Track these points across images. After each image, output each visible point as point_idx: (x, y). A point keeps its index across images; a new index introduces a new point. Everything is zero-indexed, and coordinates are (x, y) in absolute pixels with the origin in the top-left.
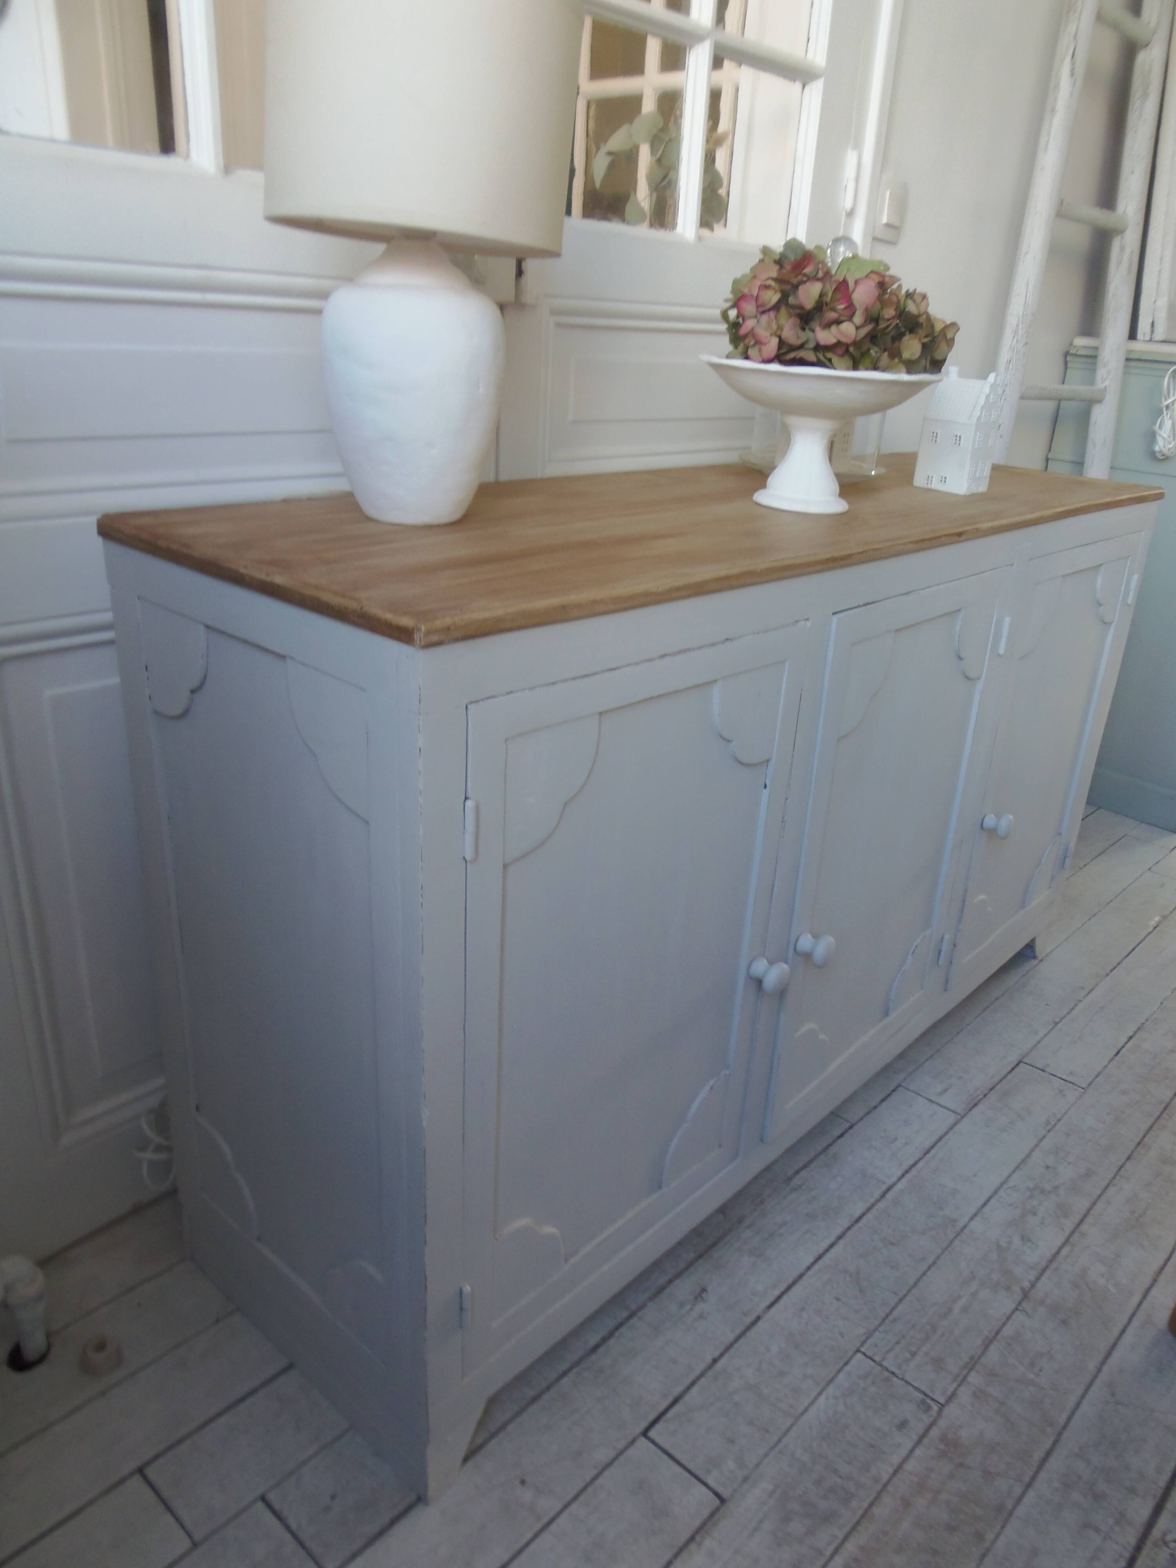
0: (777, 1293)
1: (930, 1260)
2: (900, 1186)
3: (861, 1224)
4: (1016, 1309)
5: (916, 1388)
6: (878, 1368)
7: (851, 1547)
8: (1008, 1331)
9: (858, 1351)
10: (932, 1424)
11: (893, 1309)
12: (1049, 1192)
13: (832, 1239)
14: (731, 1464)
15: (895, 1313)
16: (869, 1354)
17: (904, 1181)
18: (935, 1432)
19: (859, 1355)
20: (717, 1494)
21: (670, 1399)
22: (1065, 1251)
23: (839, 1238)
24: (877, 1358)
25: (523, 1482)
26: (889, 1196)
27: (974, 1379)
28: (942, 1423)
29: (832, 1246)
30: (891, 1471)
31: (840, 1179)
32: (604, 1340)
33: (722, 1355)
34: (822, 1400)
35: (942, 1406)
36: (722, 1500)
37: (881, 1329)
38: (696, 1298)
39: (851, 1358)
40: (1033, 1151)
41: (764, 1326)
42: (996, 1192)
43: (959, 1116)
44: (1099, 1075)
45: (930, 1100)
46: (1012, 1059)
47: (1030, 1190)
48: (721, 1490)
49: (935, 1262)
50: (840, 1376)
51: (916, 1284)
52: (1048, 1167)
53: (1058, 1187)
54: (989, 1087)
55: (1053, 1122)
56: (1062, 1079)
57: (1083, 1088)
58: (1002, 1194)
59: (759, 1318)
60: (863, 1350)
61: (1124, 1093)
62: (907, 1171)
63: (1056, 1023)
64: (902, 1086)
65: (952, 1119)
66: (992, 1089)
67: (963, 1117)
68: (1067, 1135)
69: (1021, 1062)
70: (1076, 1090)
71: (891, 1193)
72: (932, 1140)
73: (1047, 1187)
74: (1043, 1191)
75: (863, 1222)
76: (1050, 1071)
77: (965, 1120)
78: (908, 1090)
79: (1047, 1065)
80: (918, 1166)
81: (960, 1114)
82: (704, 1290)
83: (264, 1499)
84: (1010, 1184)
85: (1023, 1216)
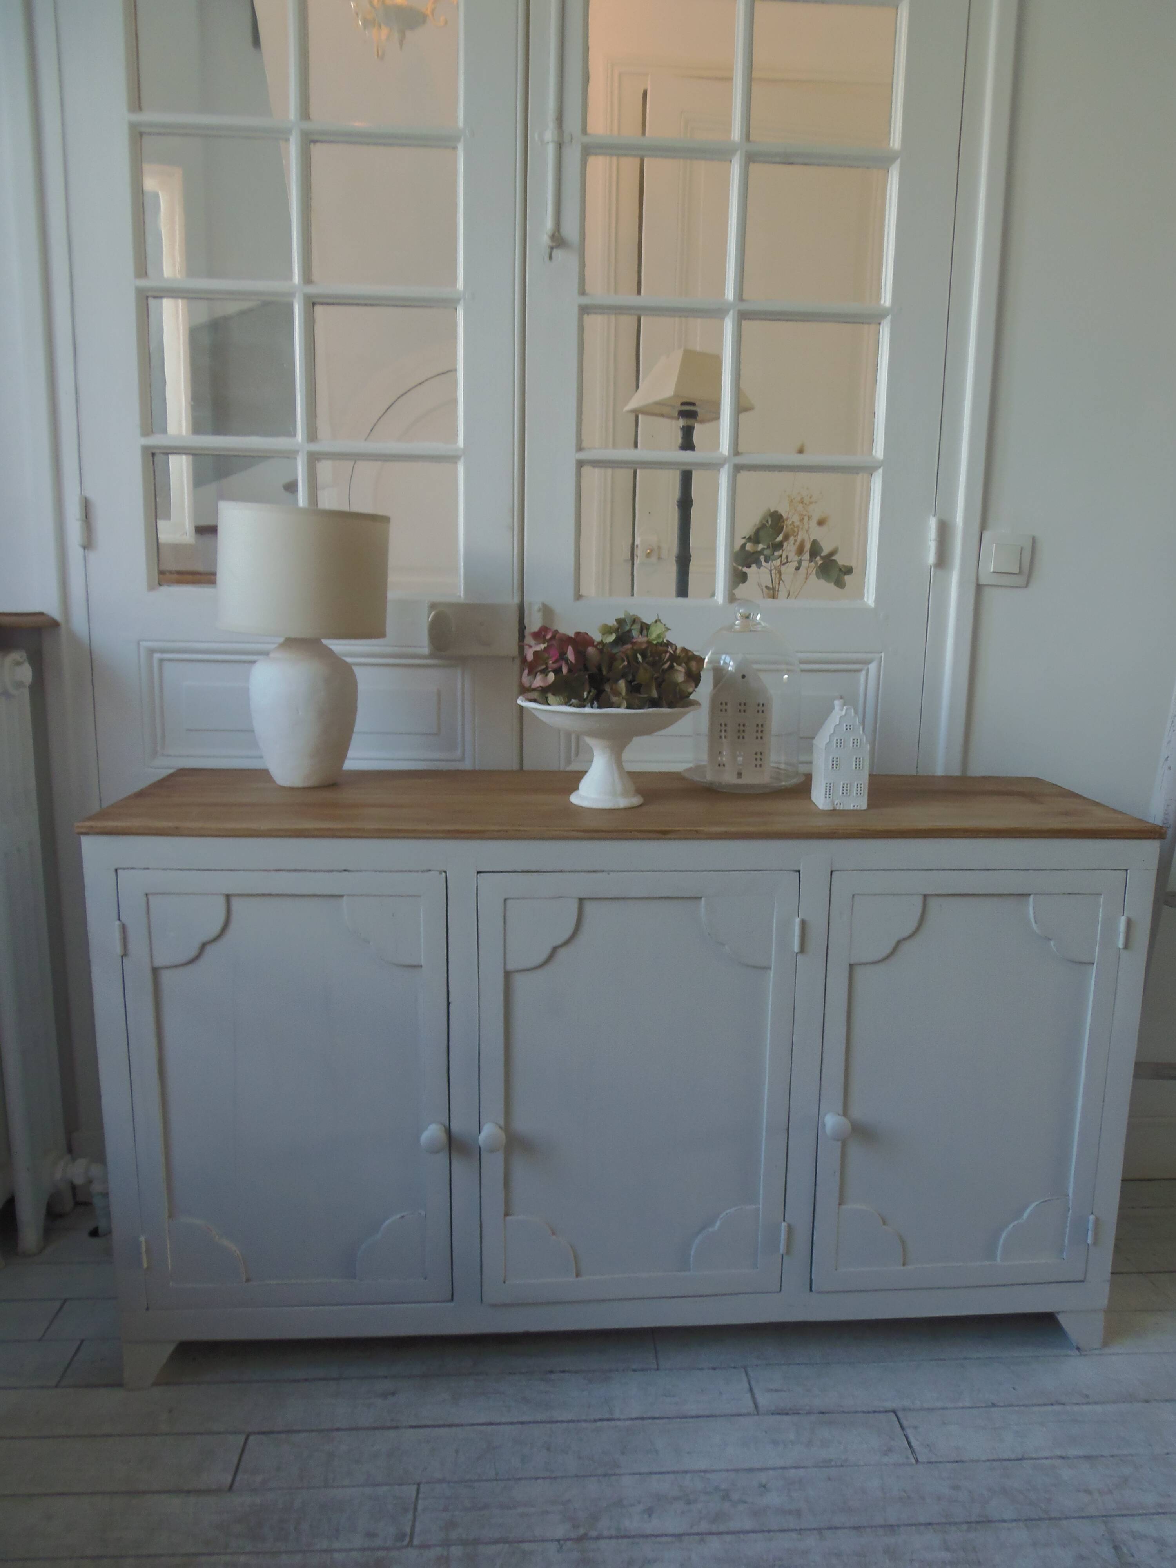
0: (430, 1423)
1: (557, 1475)
2: (618, 1423)
3: (548, 1425)
4: (559, 1541)
5: (413, 1527)
6: (413, 1500)
7: (242, 1559)
8: (526, 1546)
10: (387, 1549)
11: (479, 1481)
12: (731, 1500)
13: (515, 1420)
14: (260, 1478)
15: (477, 1484)
16: (421, 1490)
17: (628, 1423)
18: (381, 1554)
19: (415, 1487)
20: (232, 1485)
21: (286, 1429)
22: (665, 1539)
23: (522, 1423)
24: (421, 1496)
25: (171, 1411)
26: (599, 1424)
27: (456, 1551)
28: (394, 1554)
29: (512, 1423)
30: (325, 1547)
31: (585, 1393)
33: (346, 1429)
34: (355, 1489)
35: (410, 1544)
36: (230, 1490)
37: (452, 1484)
38: (382, 1394)
39: (408, 1484)
40: (774, 1469)
41: (392, 1433)
42: (686, 1472)
43: (755, 1412)
44: (957, 1462)
45: (751, 1390)
46: (889, 1405)
47: (717, 1489)
48: (236, 1484)
49: (555, 1478)
50: (385, 1488)
51: (520, 1479)
52: (764, 1486)
53: (746, 1502)
54: (824, 1411)
55: (833, 1463)
56: (909, 1443)
57: (917, 1461)
58: (688, 1476)
59: (397, 1428)
60: (422, 1486)
61: (956, 1488)
62: (643, 1419)
63: (994, 1405)
64: (745, 1368)
65: (744, 1411)
66: (823, 1413)
67: (758, 1414)
68: (829, 1479)
69: (894, 1412)
70: (907, 1458)
71: (605, 1423)
72: (701, 1413)
73: (735, 1496)
74: (726, 1496)
75: (554, 1425)
76: (910, 1432)
77: (756, 1418)
78: (747, 1373)
79: (916, 1428)
80: (657, 1421)
81: (757, 1412)
82: (393, 1394)
83: (82, 1341)
84: (708, 1476)
85: (676, 1499)
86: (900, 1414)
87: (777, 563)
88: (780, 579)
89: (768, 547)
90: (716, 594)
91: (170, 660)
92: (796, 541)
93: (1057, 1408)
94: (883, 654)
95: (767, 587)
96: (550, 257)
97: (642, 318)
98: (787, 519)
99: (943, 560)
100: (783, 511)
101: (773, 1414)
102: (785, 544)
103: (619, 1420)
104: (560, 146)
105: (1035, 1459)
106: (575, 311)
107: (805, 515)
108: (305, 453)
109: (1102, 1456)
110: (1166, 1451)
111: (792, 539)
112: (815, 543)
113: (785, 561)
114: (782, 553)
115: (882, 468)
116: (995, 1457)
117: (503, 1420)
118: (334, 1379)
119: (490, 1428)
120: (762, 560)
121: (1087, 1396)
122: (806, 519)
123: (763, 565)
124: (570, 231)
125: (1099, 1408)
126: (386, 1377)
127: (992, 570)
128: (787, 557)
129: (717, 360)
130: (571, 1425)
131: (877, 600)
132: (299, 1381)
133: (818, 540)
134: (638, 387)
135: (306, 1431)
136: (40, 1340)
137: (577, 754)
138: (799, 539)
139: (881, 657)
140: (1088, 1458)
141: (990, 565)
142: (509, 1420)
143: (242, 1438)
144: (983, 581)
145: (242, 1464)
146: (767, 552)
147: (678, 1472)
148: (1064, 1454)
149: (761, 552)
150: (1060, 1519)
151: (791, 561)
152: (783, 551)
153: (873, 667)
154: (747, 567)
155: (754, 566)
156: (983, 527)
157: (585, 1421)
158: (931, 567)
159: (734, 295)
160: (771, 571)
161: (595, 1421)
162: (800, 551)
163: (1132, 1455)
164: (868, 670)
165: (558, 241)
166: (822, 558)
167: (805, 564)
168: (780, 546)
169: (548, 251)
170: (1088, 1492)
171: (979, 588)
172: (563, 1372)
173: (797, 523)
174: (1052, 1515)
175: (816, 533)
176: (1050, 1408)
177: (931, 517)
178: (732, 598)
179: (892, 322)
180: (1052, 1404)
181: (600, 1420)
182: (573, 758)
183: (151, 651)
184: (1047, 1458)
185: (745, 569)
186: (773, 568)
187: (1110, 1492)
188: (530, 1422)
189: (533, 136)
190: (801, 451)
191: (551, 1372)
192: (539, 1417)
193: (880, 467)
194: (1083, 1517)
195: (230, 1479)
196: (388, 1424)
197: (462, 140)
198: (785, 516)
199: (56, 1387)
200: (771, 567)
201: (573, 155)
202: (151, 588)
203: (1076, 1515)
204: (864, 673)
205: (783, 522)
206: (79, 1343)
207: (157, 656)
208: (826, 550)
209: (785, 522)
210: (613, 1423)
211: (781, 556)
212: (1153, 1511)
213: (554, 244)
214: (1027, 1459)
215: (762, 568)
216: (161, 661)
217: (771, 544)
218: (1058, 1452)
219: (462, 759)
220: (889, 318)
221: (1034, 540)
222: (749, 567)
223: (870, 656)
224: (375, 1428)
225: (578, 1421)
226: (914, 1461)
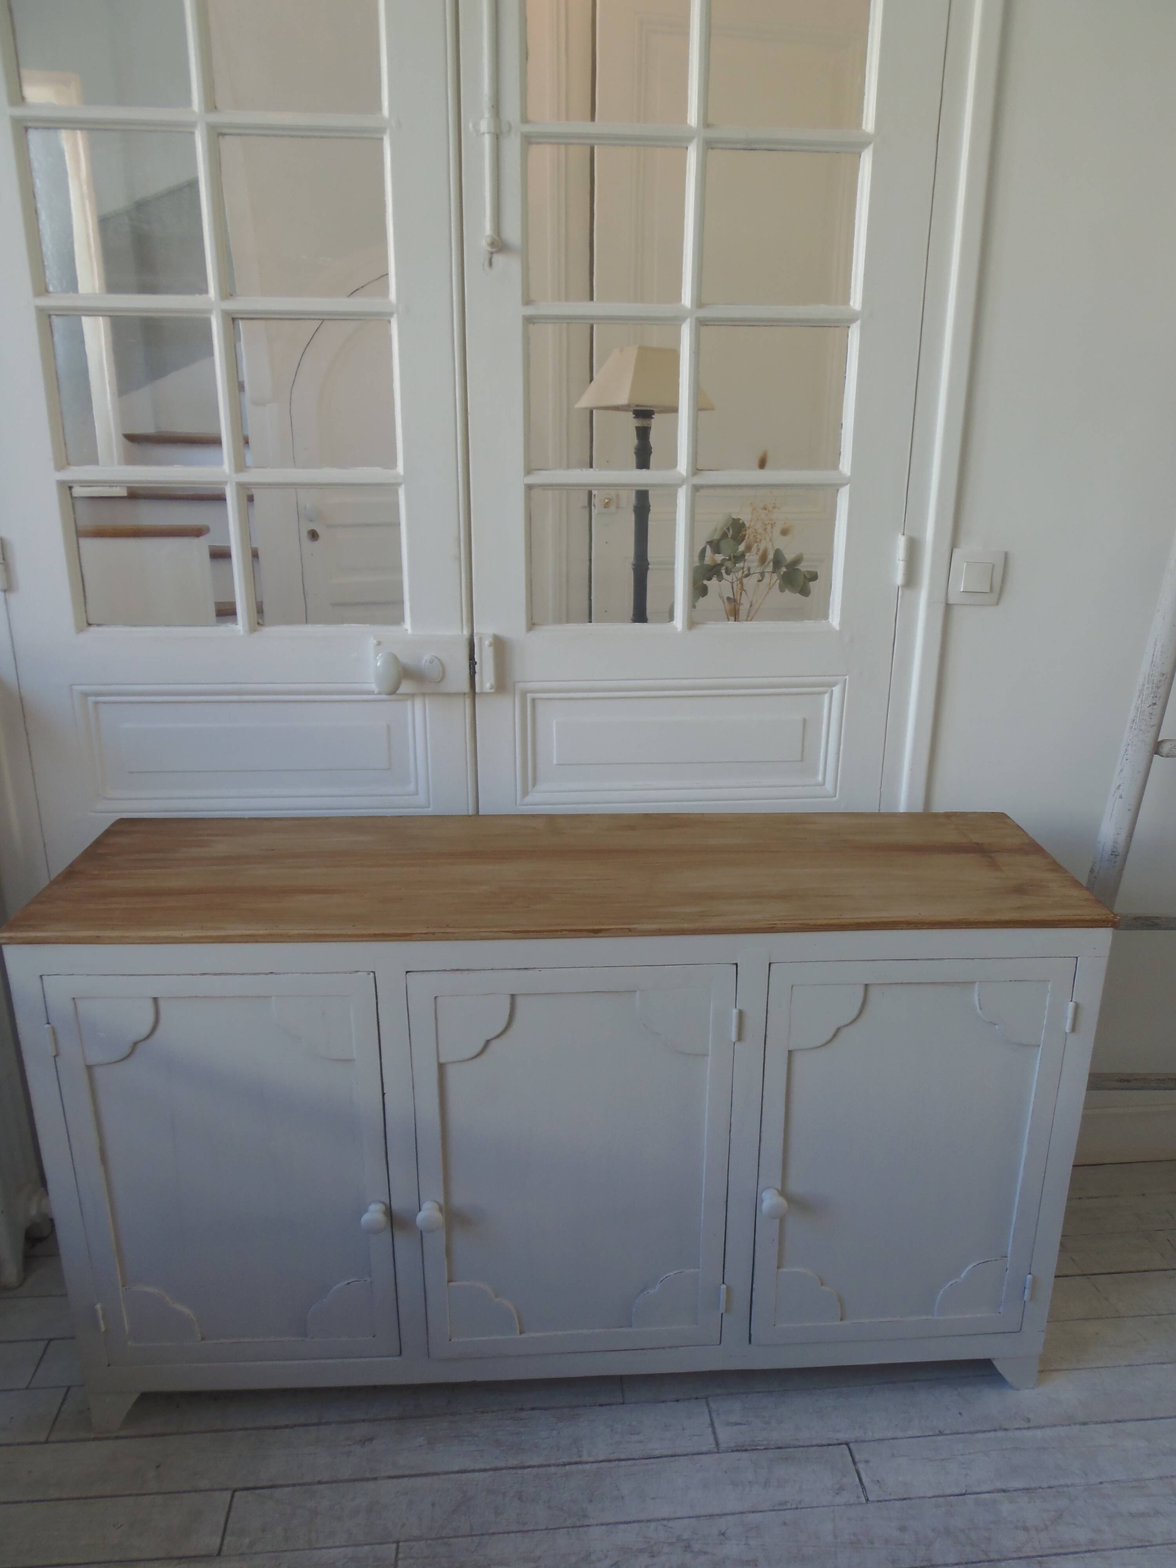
0: (407, 1472)
1: (526, 1528)
2: (588, 1467)
3: (520, 1471)
6: (393, 1561)
9: (398, 1542)
11: (456, 1537)
12: (692, 1552)
13: (489, 1466)
14: (247, 1541)
15: (453, 1540)
16: (400, 1550)
17: (596, 1465)
19: (394, 1546)
20: (220, 1550)
21: (270, 1484)
23: (495, 1469)
24: (400, 1556)
25: (158, 1467)
26: (567, 1467)
29: (485, 1470)
31: (555, 1433)
32: (287, 1426)
33: (327, 1483)
34: (338, 1550)
36: (219, 1554)
37: (429, 1542)
38: (361, 1441)
39: (387, 1543)
40: (733, 1514)
41: (371, 1485)
42: (649, 1521)
43: (716, 1450)
44: (905, 1499)
45: (712, 1424)
46: (842, 1436)
47: (679, 1538)
48: (225, 1548)
49: (528, 1531)
50: (366, 1547)
51: (494, 1534)
52: (723, 1534)
53: (706, 1553)
54: (780, 1445)
55: (789, 1506)
56: (860, 1480)
57: (867, 1500)
58: (653, 1525)
59: (375, 1479)
60: (401, 1544)
61: (903, 1529)
62: (610, 1461)
63: (941, 1433)
64: (706, 1398)
65: (704, 1449)
66: (780, 1448)
67: (719, 1453)
68: (785, 1524)
69: (847, 1444)
70: (858, 1497)
71: (573, 1467)
72: (665, 1452)
73: (696, 1547)
74: (688, 1548)
75: (525, 1471)
76: (861, 1466)
77: (717, 1456)
78: (708, 1405)
79: (867, 1462)
80: (623, 1463)
81: (718, 1449)
82: (371, 1439)
83: (69, 1388)
84: (671, 1524)
85: (641, 1551)
86: (851, 1445)
87: (740, 574)
88: (742, 589)
89: (730, 559)
90: (675, 619)
91: (105, 703)
92: (758, 550)
93: (1000, 1434)
94: (847, 677)
95: (729, 599)
96: (491, 264)
97: (595, 326)
98: (749, 528)
99: (911, 579)
100: (745, 517)
101: (733, 1451)
102: (748, 554)
103: (587, 1463)
104: (497, 137)
105: (977, 1493)
106: (520, 322)
107: (769, 524)
108: (234, 483)
109: (1040, 1487)
110: (1100, 1480)
111: (754, 550)
112: (778, 553)
113: (746, 572)
114: (744, 564)
115: (849, 485)
116: (941, 1493)
117: (478, 1466)
118: (314, 1425)
119: (464, 1476)
120: (723, 571)
121: (1029, 1420)
122: (769, 527)
123: (724, 578)
124: (512, 233)
125: (1039, 1433)
126: (364, 1421)
127: (962, 590)
128: (749, 569)
129: (674, 354)
130: (542, 1470)
131: (843, 622)
132: (280, 1427)
133: (782, 549)
134: (591, 380)
135: (288, 1486)
136: (27, 1388)
137: (534, 785)
138: (762, 547)
139: (846, 679)
140: (1027, 1490)
141: (960, 584)
142: (483, 1466)
143: (227, 1495)
144: (951, 601)
145: (230, 1526)
146: (729, 564)
147: (642, 1521)
148: (1004, 1487)
149: (721, 565)
150: (999, 1560)
151: (753, 574)
152: (745, 561)
153: (837, 690)
154: (708, 580)
155: (714, 579)
156: (954, 544)
157: (554, 1465)
158: (899, 587)
159: (692, 301)
160: (732, 583)
161: (564, 1465)
162: (763, 559)
163: (1067, 1486)
164: (832, 691)
165: (499, 246)
166: (787, 567)
167: (767, 575)
168: (741, 557)
169: (487, 257)
170: (1026, 1529)
171: (948, 607)
172: (533, 1409)
173: (760, 531)
174: (993, 1556)
175: (780, 543)
176: (992, 1434)
177: (900, 534)
178: (692, 623)
179: (862, 328)
180: (995, 1430)
181: (570, 1464)
182: (530, 789)
183: (86, 695)
184: (989, 1492)
185: (705, 582)
186: (735, 579)
187: (1046, 1528)
188: (501, 1469)
189: (468, 125)
190: (762, 464)
191: (522, 1409)
192: (512, 1462)
193: (847, 484)
194: (1020, 1558)
195: (219, 1541)
196: (368, 1475)
197: (388, 131)
198: (747, 524)
199: (47, 1442)
200: (732, 579)
201: (512, 147)
202: (79, 630)
203: (1015, 1555)
204: (827, 697)
205: (746, 530)
206: (65, 1390)
207: (91, 699)
208: (789, 556)
209: (747, 532)
210: (580, 1467)
211: (743, 568)
212: (1084, 1549)
213: (494, 250)
214: (969, 1494)
215: (723, 581)
216: (96, 703)
217: (732, 555)
218: (999, 1485)
219: (416, 793)
220: (859, 322)
221: (1006, 556)
222: (710, 579)
223: (832, 679)
224: (355, 1480)
225: (549, 1466)
226: (863, 1499)
